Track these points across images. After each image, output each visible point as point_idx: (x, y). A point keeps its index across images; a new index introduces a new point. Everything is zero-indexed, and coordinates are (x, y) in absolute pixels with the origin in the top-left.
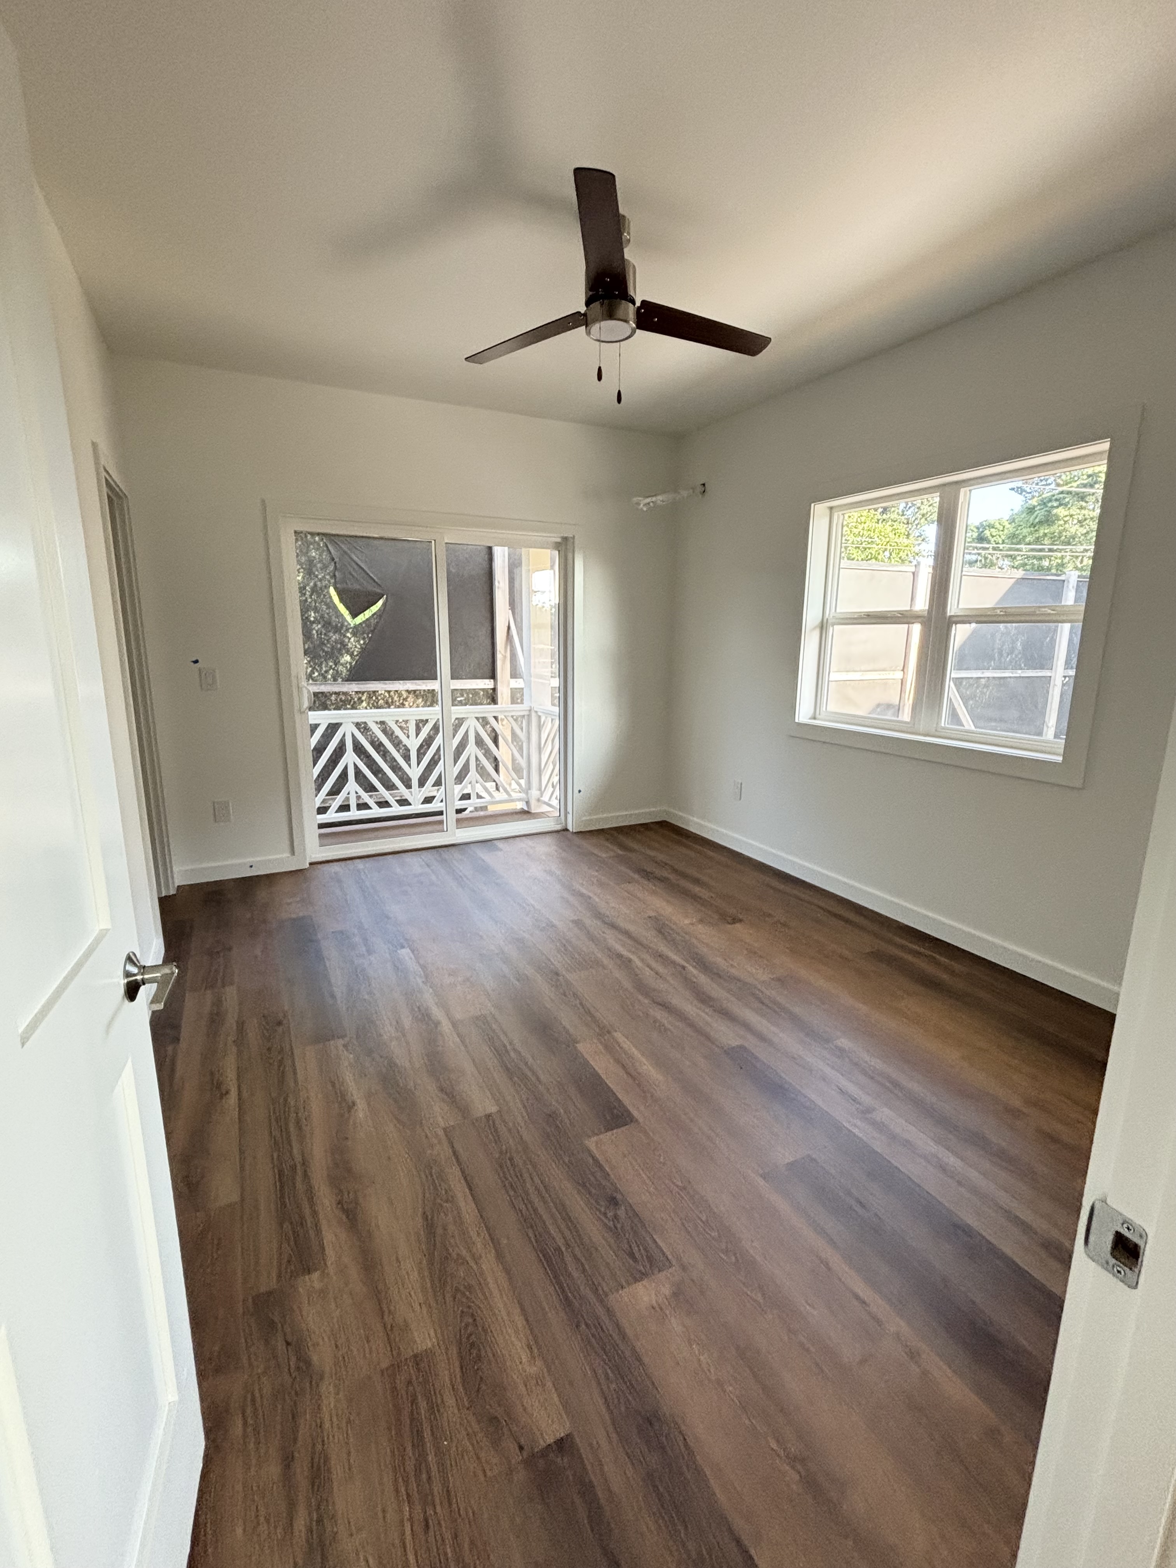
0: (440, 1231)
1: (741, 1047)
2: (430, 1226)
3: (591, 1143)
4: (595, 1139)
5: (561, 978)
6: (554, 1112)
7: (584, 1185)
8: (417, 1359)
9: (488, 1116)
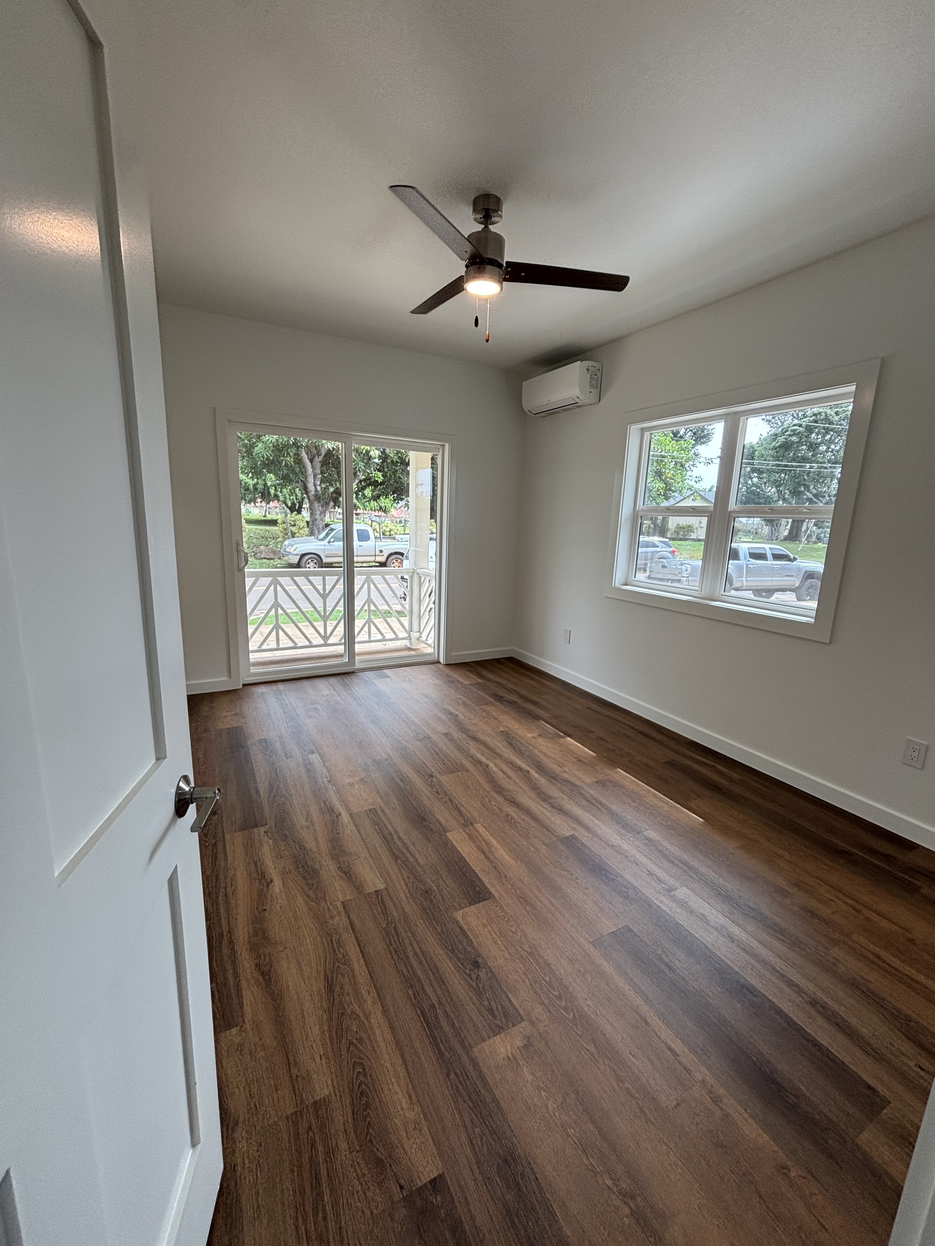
0: (337, 989)
1: (573, 837)
2: (330, 986)
3: (459, 915)
4: (460, 912)
5: (434, 779)
6: (430, 890)
7: (452, 951)
8: (316, 1105)
9: (377, 892)
